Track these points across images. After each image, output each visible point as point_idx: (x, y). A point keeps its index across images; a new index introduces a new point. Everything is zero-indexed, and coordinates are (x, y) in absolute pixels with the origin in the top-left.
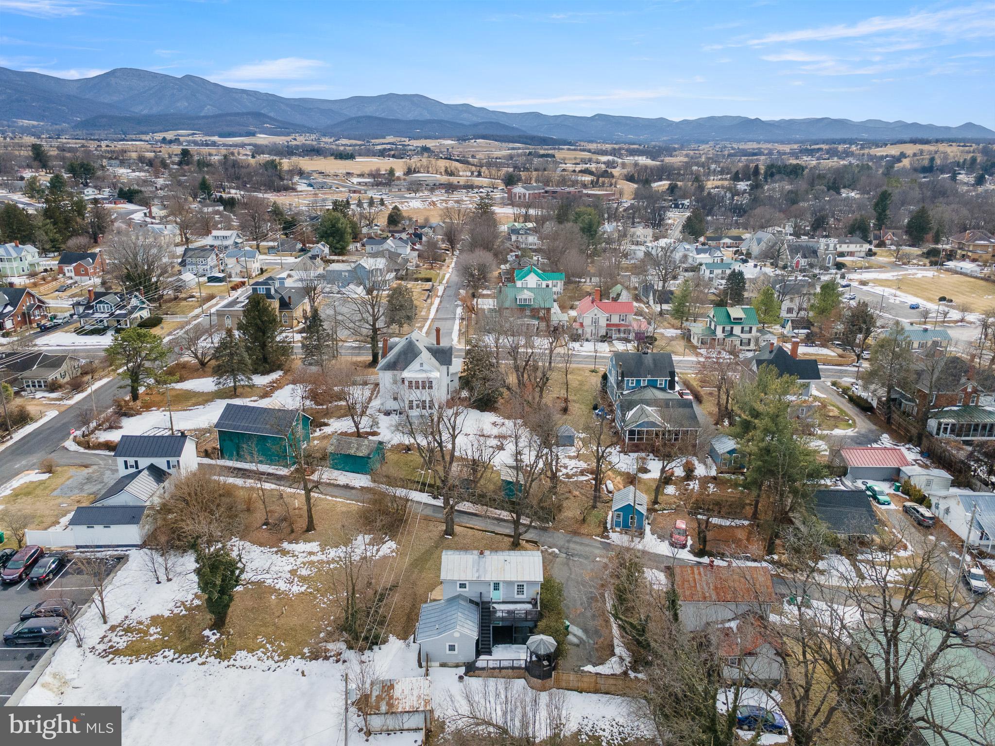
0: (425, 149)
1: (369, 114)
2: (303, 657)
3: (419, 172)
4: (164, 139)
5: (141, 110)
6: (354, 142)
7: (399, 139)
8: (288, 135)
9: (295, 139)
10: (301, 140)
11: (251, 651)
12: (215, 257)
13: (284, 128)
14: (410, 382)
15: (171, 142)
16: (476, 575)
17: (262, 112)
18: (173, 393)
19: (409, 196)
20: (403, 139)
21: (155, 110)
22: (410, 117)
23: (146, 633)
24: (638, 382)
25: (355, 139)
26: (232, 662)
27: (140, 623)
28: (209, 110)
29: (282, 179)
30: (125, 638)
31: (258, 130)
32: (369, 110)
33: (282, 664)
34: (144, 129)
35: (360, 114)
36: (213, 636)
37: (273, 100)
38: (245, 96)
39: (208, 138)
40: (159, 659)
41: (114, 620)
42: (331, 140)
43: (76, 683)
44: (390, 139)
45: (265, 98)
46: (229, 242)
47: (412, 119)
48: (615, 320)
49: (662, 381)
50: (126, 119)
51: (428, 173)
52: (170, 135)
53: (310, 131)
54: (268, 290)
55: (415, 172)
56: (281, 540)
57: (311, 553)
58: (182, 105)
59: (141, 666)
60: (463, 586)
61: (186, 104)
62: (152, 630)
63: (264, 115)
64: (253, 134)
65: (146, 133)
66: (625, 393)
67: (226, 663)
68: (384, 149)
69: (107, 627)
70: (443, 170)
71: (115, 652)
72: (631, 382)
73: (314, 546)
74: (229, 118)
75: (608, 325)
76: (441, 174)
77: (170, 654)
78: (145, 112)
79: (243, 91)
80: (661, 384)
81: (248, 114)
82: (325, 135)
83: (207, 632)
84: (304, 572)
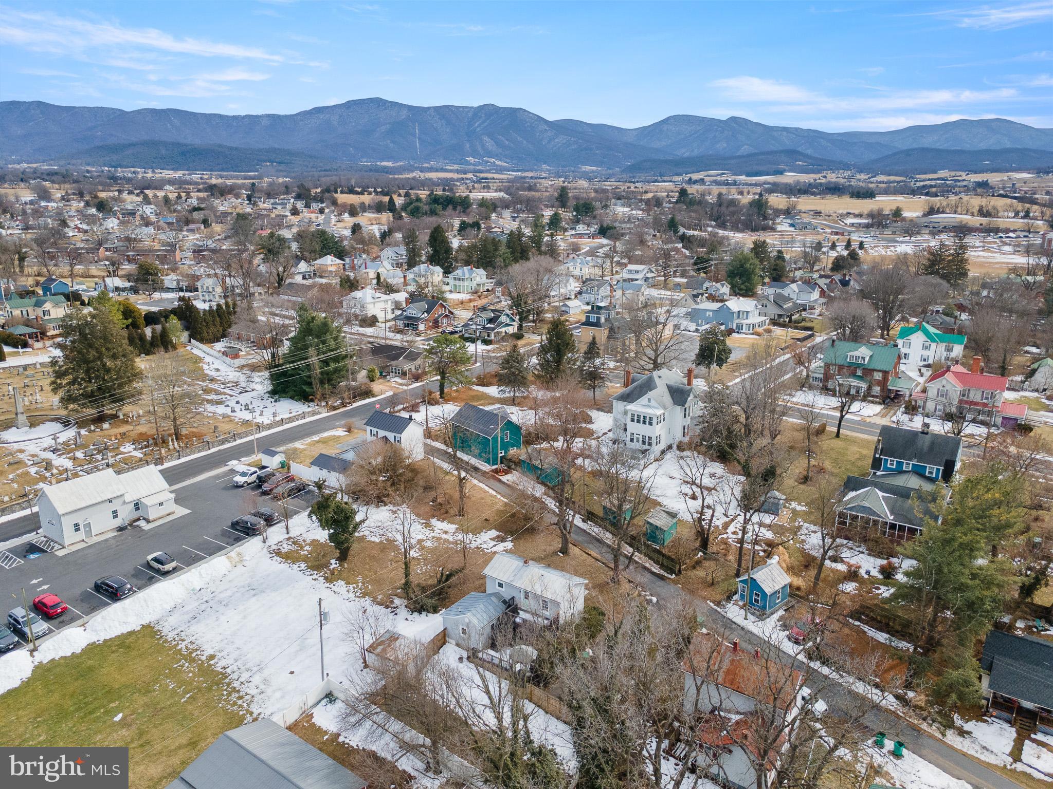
0: (984, 185)
1: (926, 146)
2: (374, 600)
3: (943, 212)
4: (690, 179)
5: (684, 152)
6: (892, 178)
7: (953, 173)
8: (819, 172)
9: (825, 177)
10: (832, 177)
11: (348, 583)
12: (609, 288)
13: (817, 165)
14: (633, 415)
15: (695, 182)
16: (511, 579)
17: (800, 149)
18: (474, 393)
19: (901, 239)
20: (958, 173)
21: (696, 152)
22: (983, 146)
23: (302, 548)
24: (900, 464)
25: (896, 175)
26: (331, 586)
27: (304, 541)
28: (745, 150)
29: (765, 218)
30: (290, 547)
31: (787, 168)
32: (928, 142)
33: (357, 599)
34: (680, 170)
35: (915, 146)
36: (334, 564)
37: (814, 136)
38: (785, 133)
39: (734, 177)
40: (295, 567)
41: (292, 535)
42: (866, 177)
43: (244, 563)
44: (942, 174)
45: (806, 134)
46: (640, 276)
47: (984, 148)
48: (975, 396)
49: (933, 469)
50: (666, 162)
51: (955, 212)
52: (695, 176)
53: (846, 167)
54: (598, 318)
55: (938, 212)
56: (433, 516)
57: (446, 532)
58: (721, 147)
59: (284, 566)
60: (501, 585)
61: (725, 145)
62: (307, 548)
63: (798, 152)
64: (781, 173)
65: (678, 174)
66: (879, 473)
67: (328, 585)
68: (924, 186)
69: (287, 536)
70: (976, 210)
71: (278, 553)
72: (891, 463)
73: (452, 528)
74: (761, 157)
75: (960, 401)
76: (973, 214)
77: (303, 566)
78: (687, 154)
79: (785, 129)
80: (931, 473)
81: (782, 152)
82: (861, 172)
83: (333, 561)
84: (428, 544)
